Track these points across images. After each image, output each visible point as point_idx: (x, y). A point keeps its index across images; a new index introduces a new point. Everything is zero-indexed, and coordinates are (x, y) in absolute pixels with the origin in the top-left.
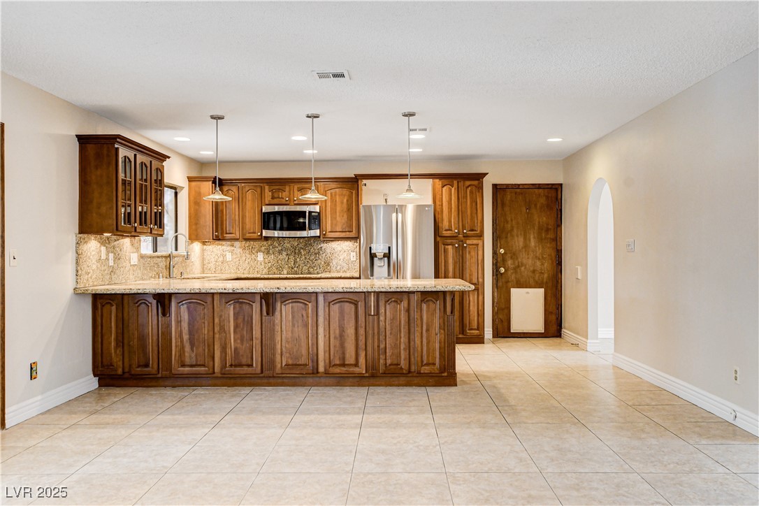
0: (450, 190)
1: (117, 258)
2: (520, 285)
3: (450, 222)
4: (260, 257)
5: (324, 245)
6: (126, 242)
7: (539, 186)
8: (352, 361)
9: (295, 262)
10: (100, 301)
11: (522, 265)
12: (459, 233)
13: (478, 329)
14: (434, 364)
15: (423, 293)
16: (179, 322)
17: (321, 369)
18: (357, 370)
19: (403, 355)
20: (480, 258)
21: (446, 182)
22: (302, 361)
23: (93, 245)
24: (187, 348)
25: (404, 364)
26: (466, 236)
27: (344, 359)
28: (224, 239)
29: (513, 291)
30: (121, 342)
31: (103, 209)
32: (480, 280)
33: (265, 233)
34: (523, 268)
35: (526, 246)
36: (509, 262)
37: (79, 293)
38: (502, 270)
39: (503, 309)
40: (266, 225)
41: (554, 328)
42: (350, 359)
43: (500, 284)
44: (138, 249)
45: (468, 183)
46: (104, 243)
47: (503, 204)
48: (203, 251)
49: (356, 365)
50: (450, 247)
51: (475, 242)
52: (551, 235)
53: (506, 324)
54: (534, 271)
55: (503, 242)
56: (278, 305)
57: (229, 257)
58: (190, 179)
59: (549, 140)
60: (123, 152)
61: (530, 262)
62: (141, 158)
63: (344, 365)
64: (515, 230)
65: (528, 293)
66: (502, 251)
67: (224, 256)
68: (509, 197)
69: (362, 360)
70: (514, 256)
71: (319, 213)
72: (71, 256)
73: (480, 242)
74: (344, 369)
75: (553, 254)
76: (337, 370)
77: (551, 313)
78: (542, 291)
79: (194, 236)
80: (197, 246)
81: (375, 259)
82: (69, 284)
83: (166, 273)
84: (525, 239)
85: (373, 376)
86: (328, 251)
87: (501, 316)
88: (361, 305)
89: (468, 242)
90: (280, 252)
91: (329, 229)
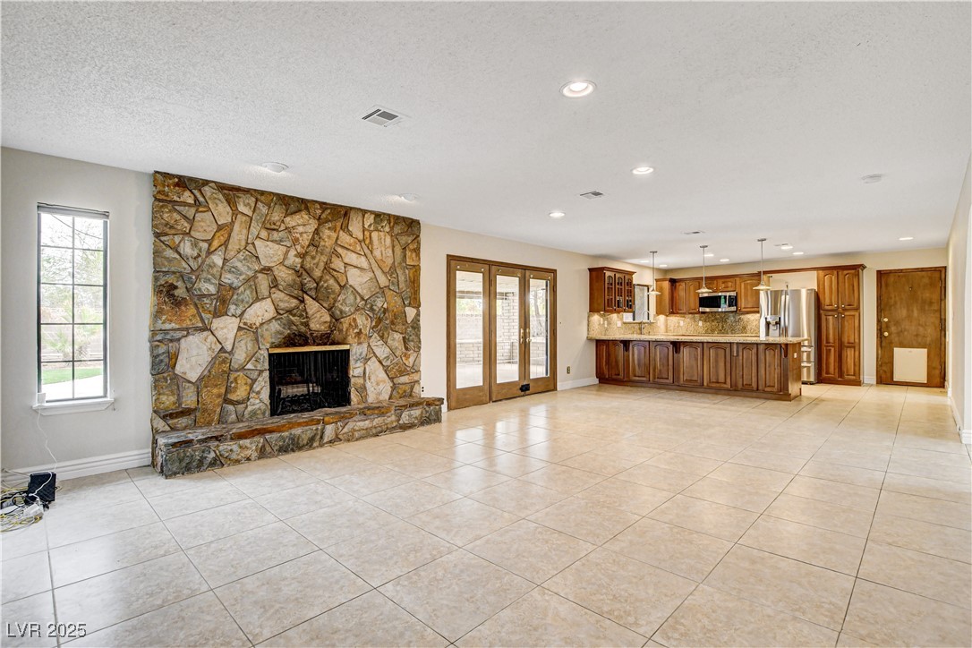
0: (831, 278)
1: (609, 324)
2: (902, 345)
3: (831, 300)
4: (701, 323)
5: (742, 317)
6: (614, 316)
7: (922, 270)
8: (723, 381)
9: (723, 327)
10: (599, 343)
11: (905, 330)
12: (838, 307)
13: (854, 375)
14: (774, 386)
15: (766, 344)
16: (633, 355)
17: (705, 384)
18: (725, 386)
19: (754, 379)
20: (857, 324)
21: (827, 272)
22: (695, 378)
23: (596, 318)
24: (637, 367)
25: (754, 385)
26: (845, 310)
27: (718, 379)
28: (678, 313)
29: (897, 350)
30: (608, 362)
31: (599, 301)
32: (857, 341)
33: (701, 309)
34: (906, 333)
35: (909, 317)
36: (893, 329)
37: (589, 339)
38: (886, 334)
39: (886, 363)
40: (701, 305)
41: (937, 380)
42: (722, 379)
43: (884, 344)
44: (622, 319)
45: (845, 272)
46: (601, 316)
47: (887, 285)
48: (666, 320)
49: (725, 383)
50: (831, 317)
51: (852, 313)
52: (935, 307)
53: (889, 375)
54: (917, 335)
55: (886, 313)
56: (682, 348)
57: (682, 323)
58: (657, 280)
59: (901, 239)
60: (608, 274)
61: (913, 328)
62: (618, 275)
63: (718, 383)
64: (899, 304)
65: (910, 352)
66: (886, 320)
67: (679, 323)
68: (892, 280)
69: (728, 380)
70: (897, 323)
71: (736, 297)
72: (585, 322)
73: (857, 314)
74: (718, 385)
75: (937, 322)
76: (714, 385)
77: (934, 368)
78: (924, 351)
79: (659, 312)
80: (662, 318)
81: (771, 326)
82: (585, 335)
83: (639, 331)
84: (908, 310)
85: (735, 390)
86: (745, 320)
87: (884, 368)
88: (728, 350)
89: (847, 313)
90: (713, 321)
91: (743, 306)
